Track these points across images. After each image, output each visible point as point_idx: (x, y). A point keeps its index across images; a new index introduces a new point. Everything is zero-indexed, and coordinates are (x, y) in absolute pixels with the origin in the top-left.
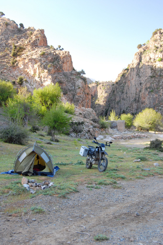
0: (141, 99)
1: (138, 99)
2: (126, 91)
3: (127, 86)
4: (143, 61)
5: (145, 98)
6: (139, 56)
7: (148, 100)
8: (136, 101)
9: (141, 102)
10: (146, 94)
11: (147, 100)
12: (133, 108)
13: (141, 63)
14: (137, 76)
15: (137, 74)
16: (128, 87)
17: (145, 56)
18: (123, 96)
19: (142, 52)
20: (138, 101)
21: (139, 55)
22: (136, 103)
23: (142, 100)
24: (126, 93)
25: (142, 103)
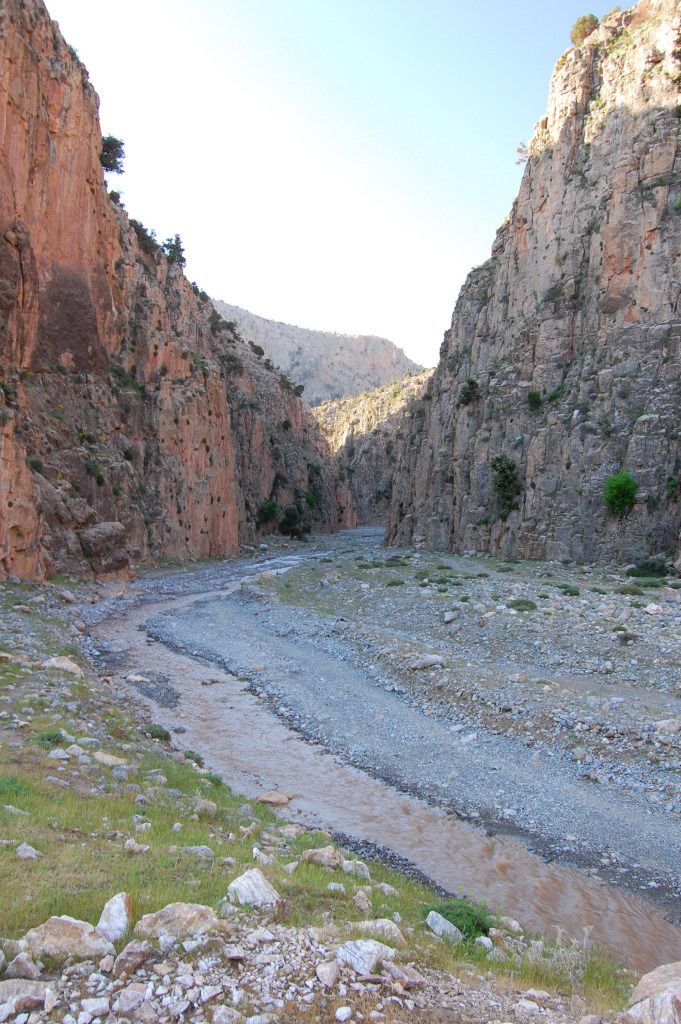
0: (598, 280)
1: (578, 282)
2: (503, 287)
3: (512, 256)
4: (605, 90)
5: (636, 268)
6: (584, 65)
7: (654, 279)
8: (557, 304)
9: (601, 305)
10: (643, 232)
11: (646, 280)
12: (539, 352)
13: (592, 104)
14: (568, 181)
15: (573, 173)
16: (516, 259)
17: (617, 61)
18: (486, 320)
19: (601, 44)
20: (574, 297)
21: (579, 64)
22: (561, 317)
23: (604, 282)
24: (505, 300)
25: (609, 309)
